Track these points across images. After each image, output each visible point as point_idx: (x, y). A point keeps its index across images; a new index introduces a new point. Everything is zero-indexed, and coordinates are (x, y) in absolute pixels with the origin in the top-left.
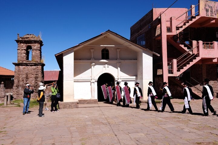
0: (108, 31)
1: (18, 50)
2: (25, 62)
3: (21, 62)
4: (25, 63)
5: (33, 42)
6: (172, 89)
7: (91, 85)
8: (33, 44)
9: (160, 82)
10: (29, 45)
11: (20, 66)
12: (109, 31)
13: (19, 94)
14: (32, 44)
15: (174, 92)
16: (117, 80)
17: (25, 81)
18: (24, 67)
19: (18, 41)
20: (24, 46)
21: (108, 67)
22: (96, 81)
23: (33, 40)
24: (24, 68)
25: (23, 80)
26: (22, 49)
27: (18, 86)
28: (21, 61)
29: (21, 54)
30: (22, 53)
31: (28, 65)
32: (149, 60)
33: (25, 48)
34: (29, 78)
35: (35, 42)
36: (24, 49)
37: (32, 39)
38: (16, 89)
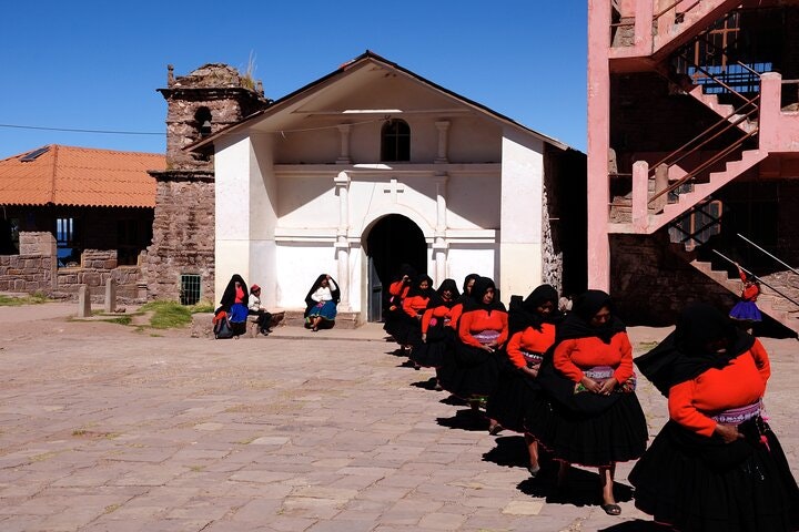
0: (363, 56)
1: (169, 123)
2: (188, 168)
3: (175, 167)
4: (185, 173)
5: (214, 95)
6: (680, 288)
7: (336, 258)
8: (214, 102)
9: (626, 256)
10: (204, 104)
11: (172, 183)
12: (368, 54)
13: (166, 281)
14: (211, 100)
15: (690, 300)
16: (432, 241)
17: (186, 237)
18: (183, 184)
19: (166, 93)
20: (187, 109)
21: (402, 191)
22: (353, 245)
23: (214, 86)
24: (184, 190)
25: (179, 234)
26: (182, 120)
27: (162, 254)
28: (177, 162)
29: (176, 138)
30: (180, 135)
31: (196, 180)
32: (529, 165)
33: (190, 118)
34: (199, 226)
35: (222, 93)
36: (187, 123)
37: (212, 84)
38: (158, 263)
